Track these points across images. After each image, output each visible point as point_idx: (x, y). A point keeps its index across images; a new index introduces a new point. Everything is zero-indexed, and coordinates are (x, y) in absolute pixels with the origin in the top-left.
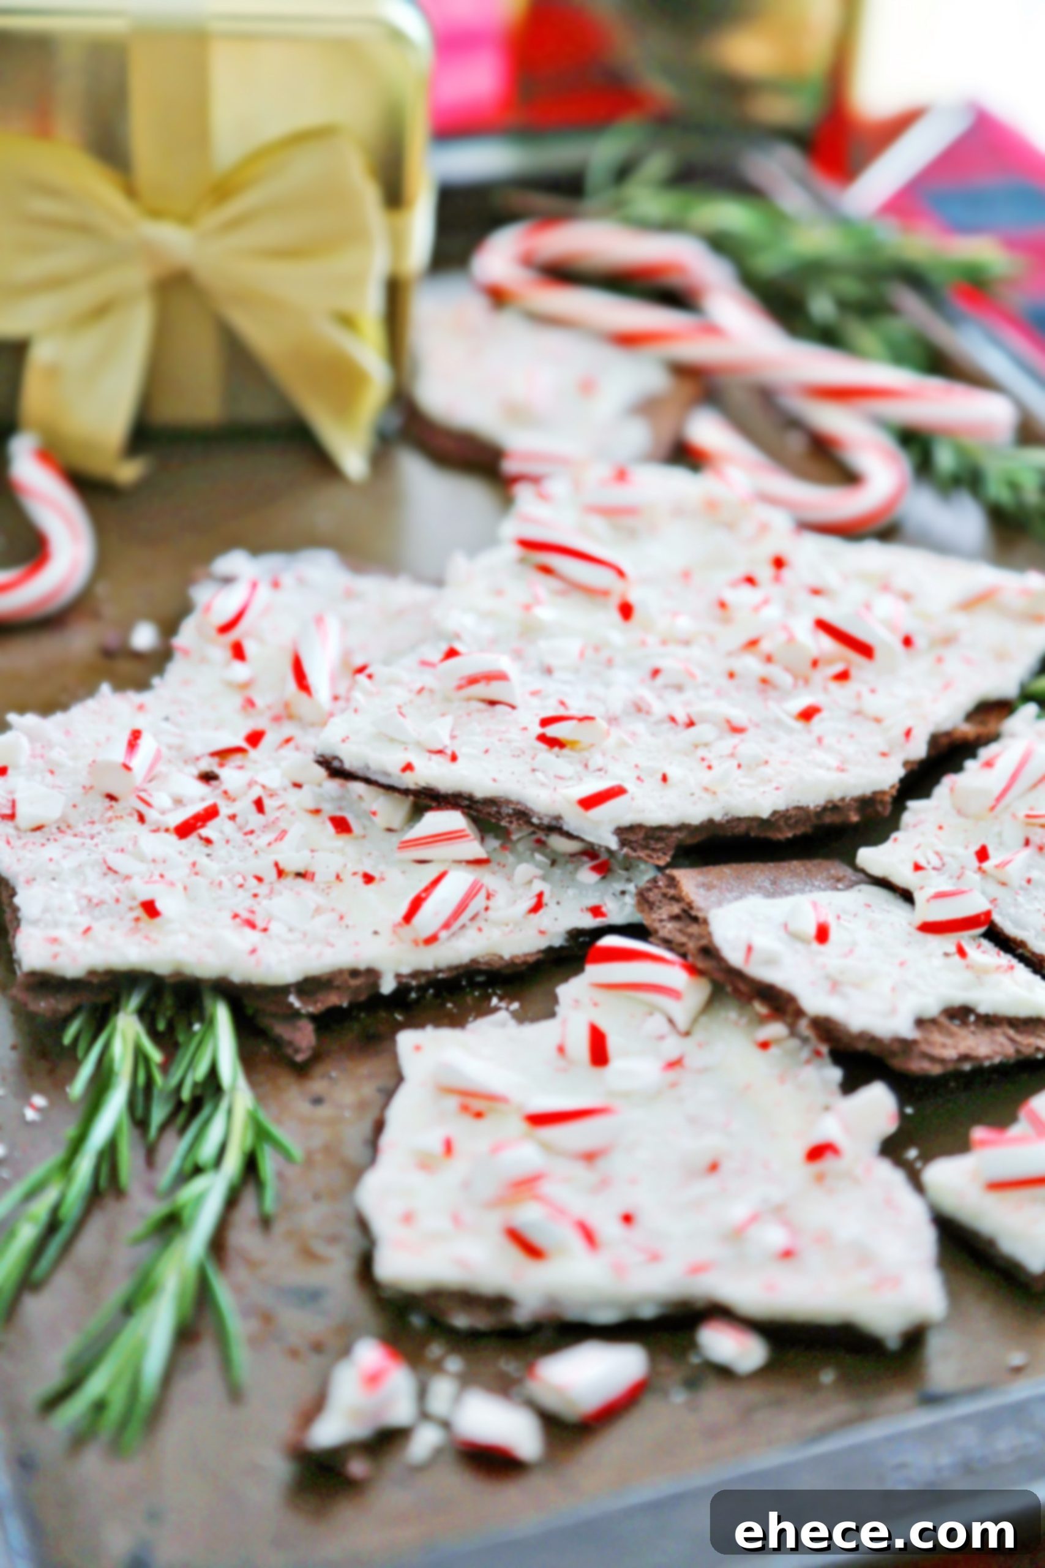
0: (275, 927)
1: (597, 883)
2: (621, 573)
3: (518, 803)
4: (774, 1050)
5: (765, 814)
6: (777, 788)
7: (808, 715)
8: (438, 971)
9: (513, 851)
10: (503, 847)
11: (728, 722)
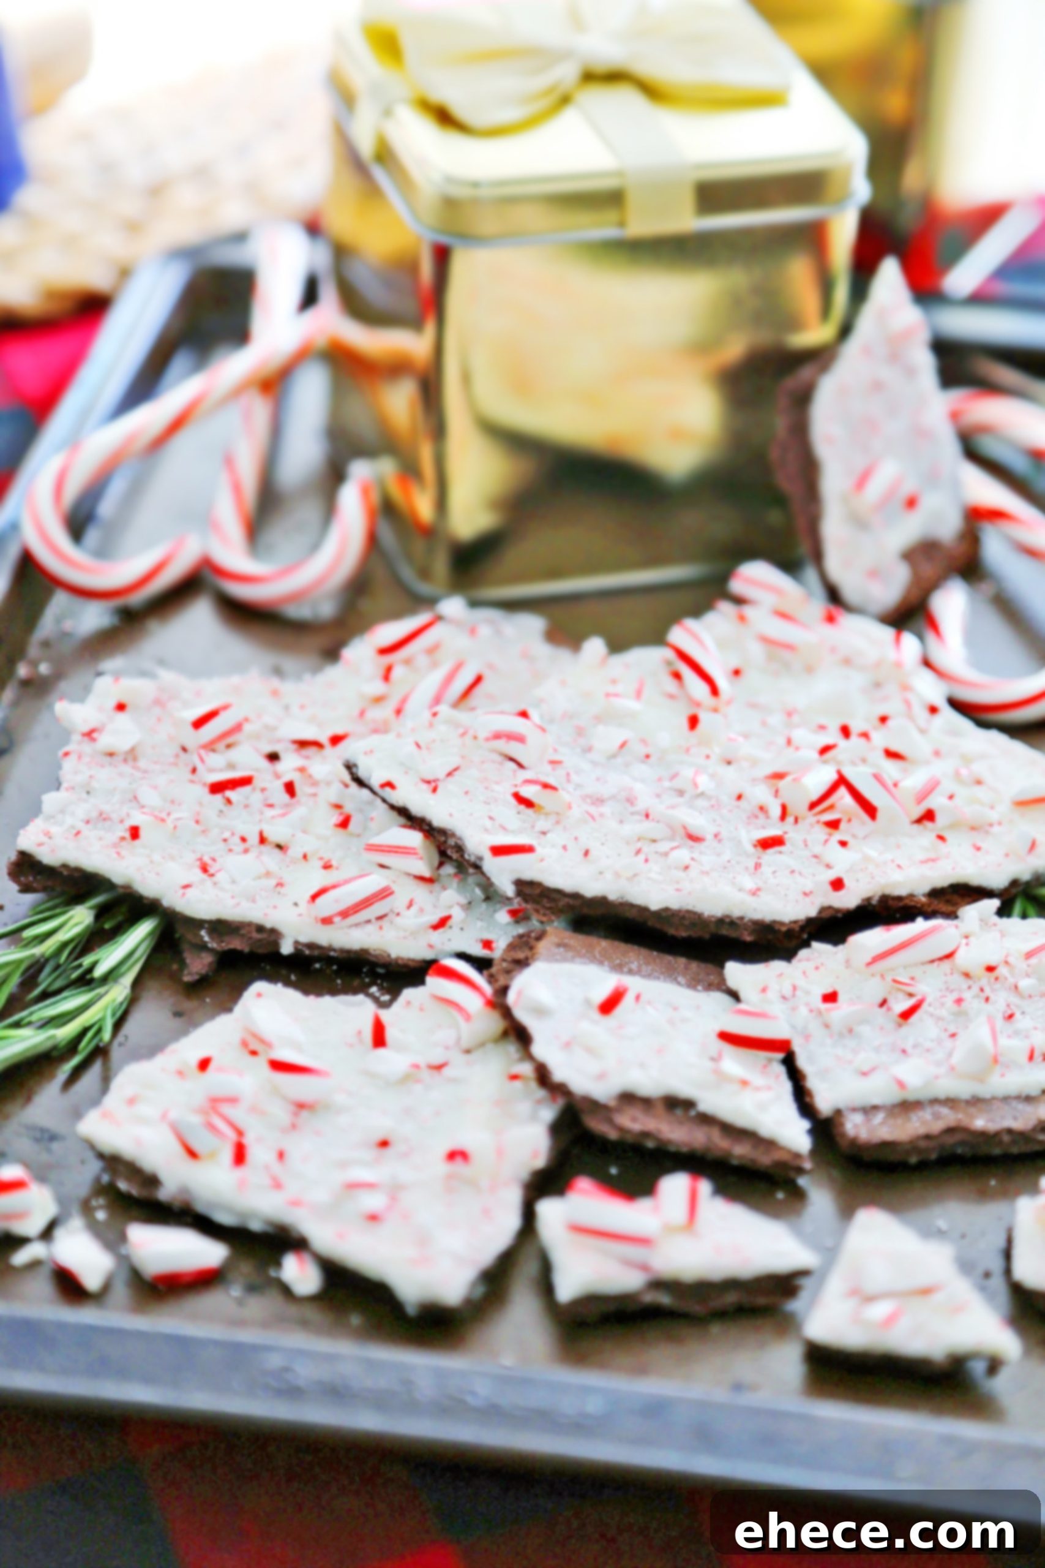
0: (220, 877)
1: (508, 924)
2: (715, 691)
3: (460, 839)
4: (517, 1084)
5: (654, 906)
6: (678, 890)
7: (769, 843)
8: (330, 948)
9: (463, 881)
10: (456, 875)
11: (685, 828)
